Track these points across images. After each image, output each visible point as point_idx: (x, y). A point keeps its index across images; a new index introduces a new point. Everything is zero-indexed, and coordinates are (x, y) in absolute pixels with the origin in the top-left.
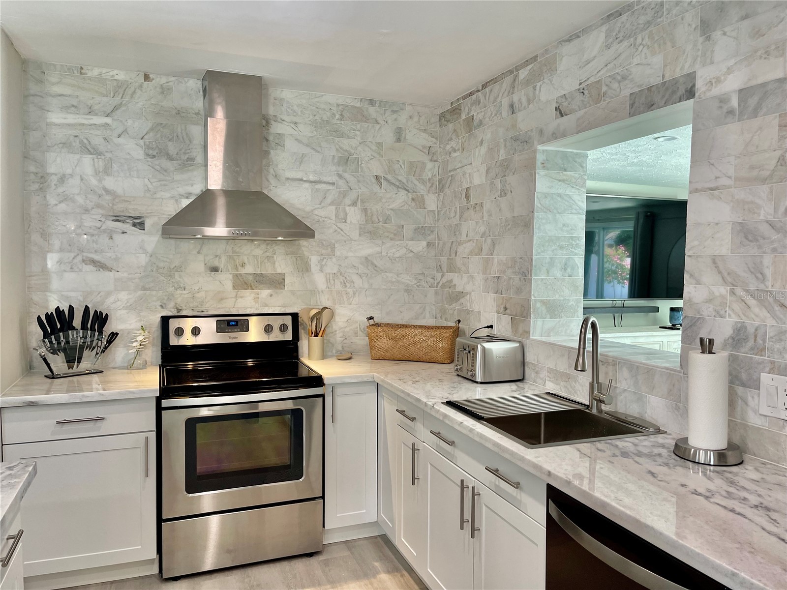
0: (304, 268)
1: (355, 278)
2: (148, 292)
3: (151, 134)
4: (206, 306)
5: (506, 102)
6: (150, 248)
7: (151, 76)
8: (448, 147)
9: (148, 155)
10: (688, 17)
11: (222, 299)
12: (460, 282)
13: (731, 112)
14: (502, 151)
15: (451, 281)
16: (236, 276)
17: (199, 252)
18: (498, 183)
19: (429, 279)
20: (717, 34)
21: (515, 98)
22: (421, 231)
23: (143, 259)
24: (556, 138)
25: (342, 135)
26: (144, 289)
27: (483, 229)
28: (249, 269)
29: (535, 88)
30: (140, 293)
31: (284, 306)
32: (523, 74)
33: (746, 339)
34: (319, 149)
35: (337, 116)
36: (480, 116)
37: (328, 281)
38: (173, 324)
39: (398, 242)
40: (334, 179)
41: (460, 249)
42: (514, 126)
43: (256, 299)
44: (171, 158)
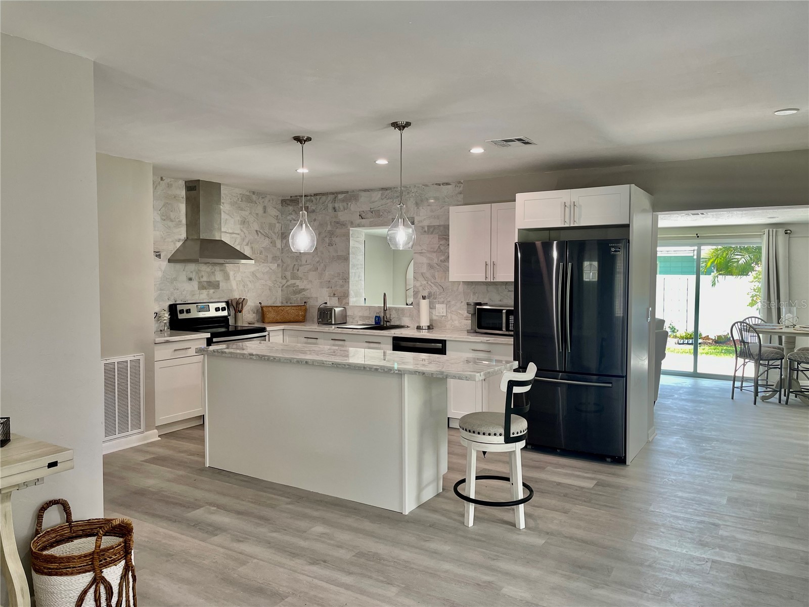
0: (227, 278)
1: (248, 283)
2: (162, 292)
3: (164, 208)
4: (187, 298)
5: (330, 206)
6: (163, 268)
7: (164, 178)
8: (288, 218)
9: (162, 219)
10: (412, 199)
11: (193, 295)
12: (301, 284)
13: (425, 232)
14: (329, 226)
15: (295, 284)
16: (200, 282)
17: (184, 270)
18: (327, 240)
19: (278, 283)
20: (421, 208)
21: (336, 205)
22: (275, 258)
23: (160, 274)
24: (360, 227)
25: (242, 210)
26: (161, 290)
27: (318, 259)
28: (205, 279)
29: (348, 204)
30: (159, 292)
31: (219, 298)
32: (340, 197)
33: (432, 296)
34: (233, 216)
35: (240, 200)
36: (314, 208)
37: (237, 284)
38: (179, 308)
39: (266, 264)
40: (239, 232)
41: (301, 268)
42: (336, 217)
43: (208, 295)
44: (172, 221)
